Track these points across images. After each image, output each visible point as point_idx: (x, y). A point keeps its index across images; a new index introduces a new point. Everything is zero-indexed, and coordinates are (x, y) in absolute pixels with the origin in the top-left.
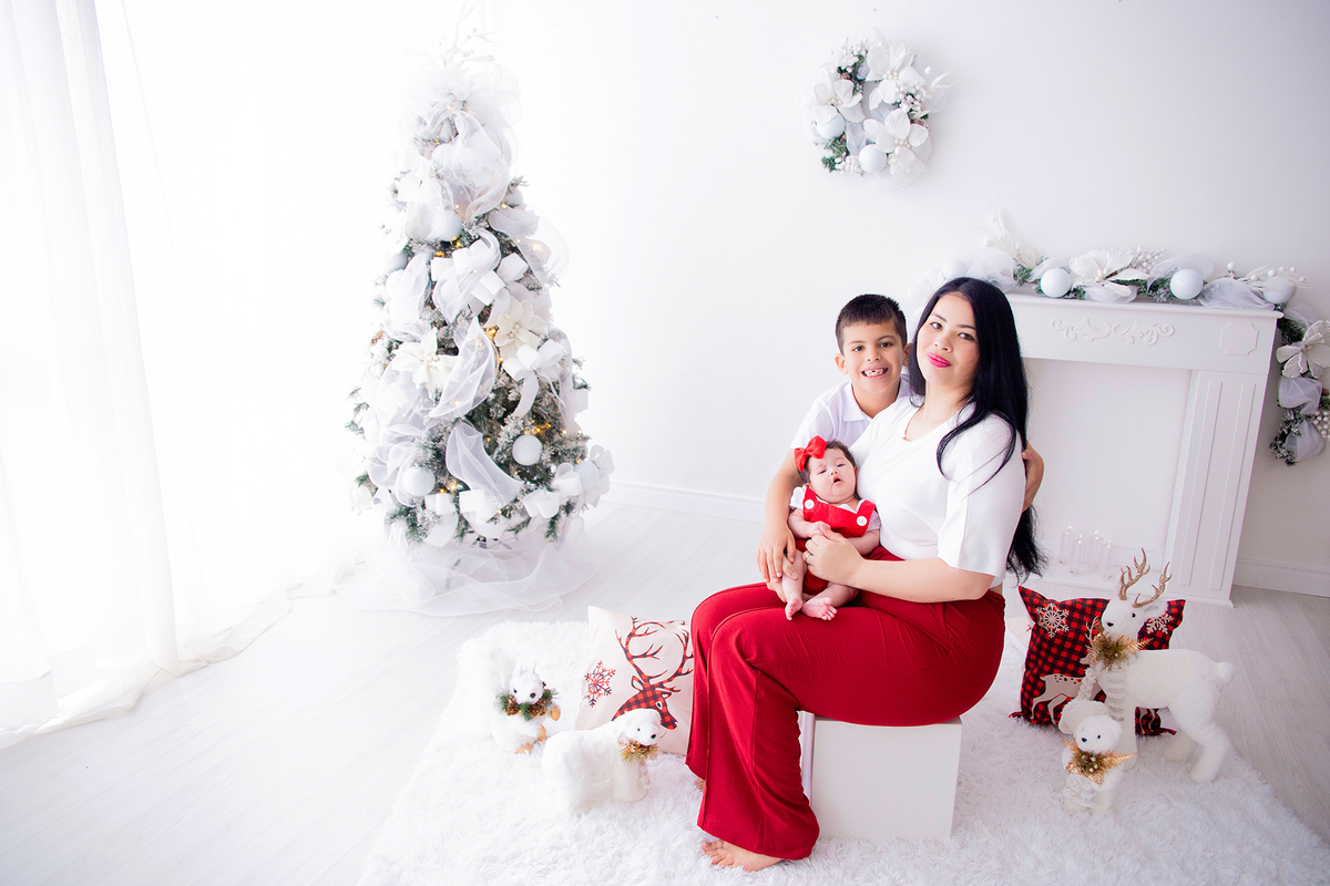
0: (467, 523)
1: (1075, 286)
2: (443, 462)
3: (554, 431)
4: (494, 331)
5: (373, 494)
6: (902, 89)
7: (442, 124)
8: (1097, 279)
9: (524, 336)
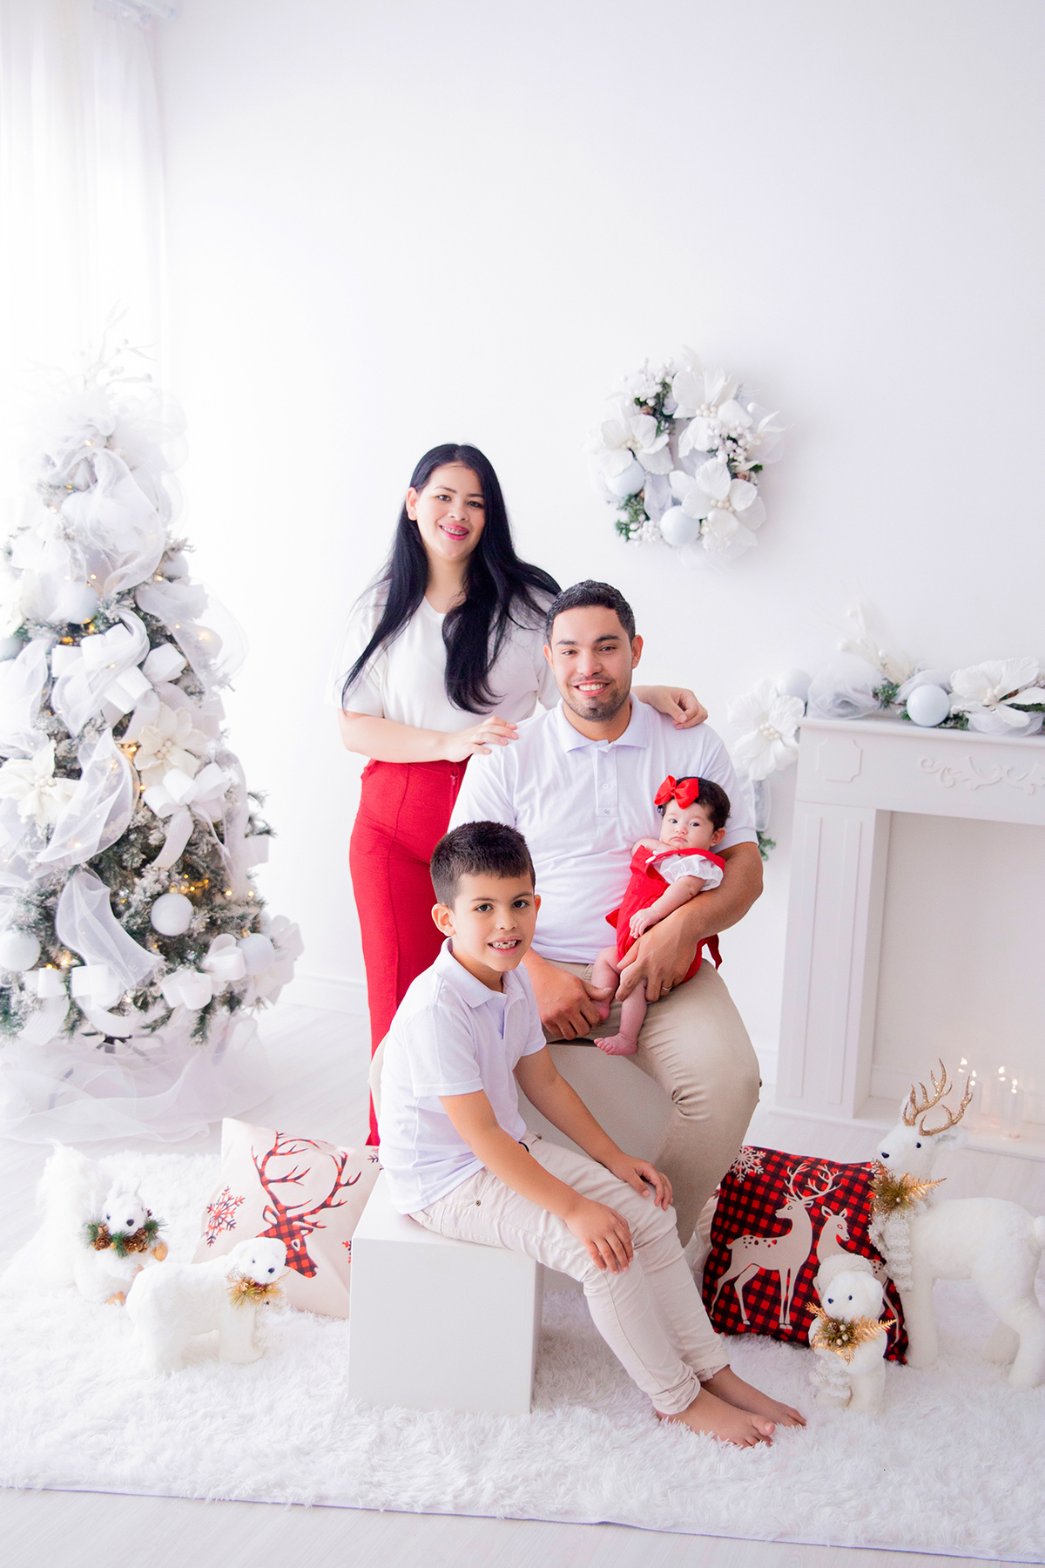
0: (80, 1013)
1: (953, 711)
2: (53, 927)
4: (134, 749)
6: (717, 432)
7: (78, 464)
8: (986, 702)
9: (177, 756)
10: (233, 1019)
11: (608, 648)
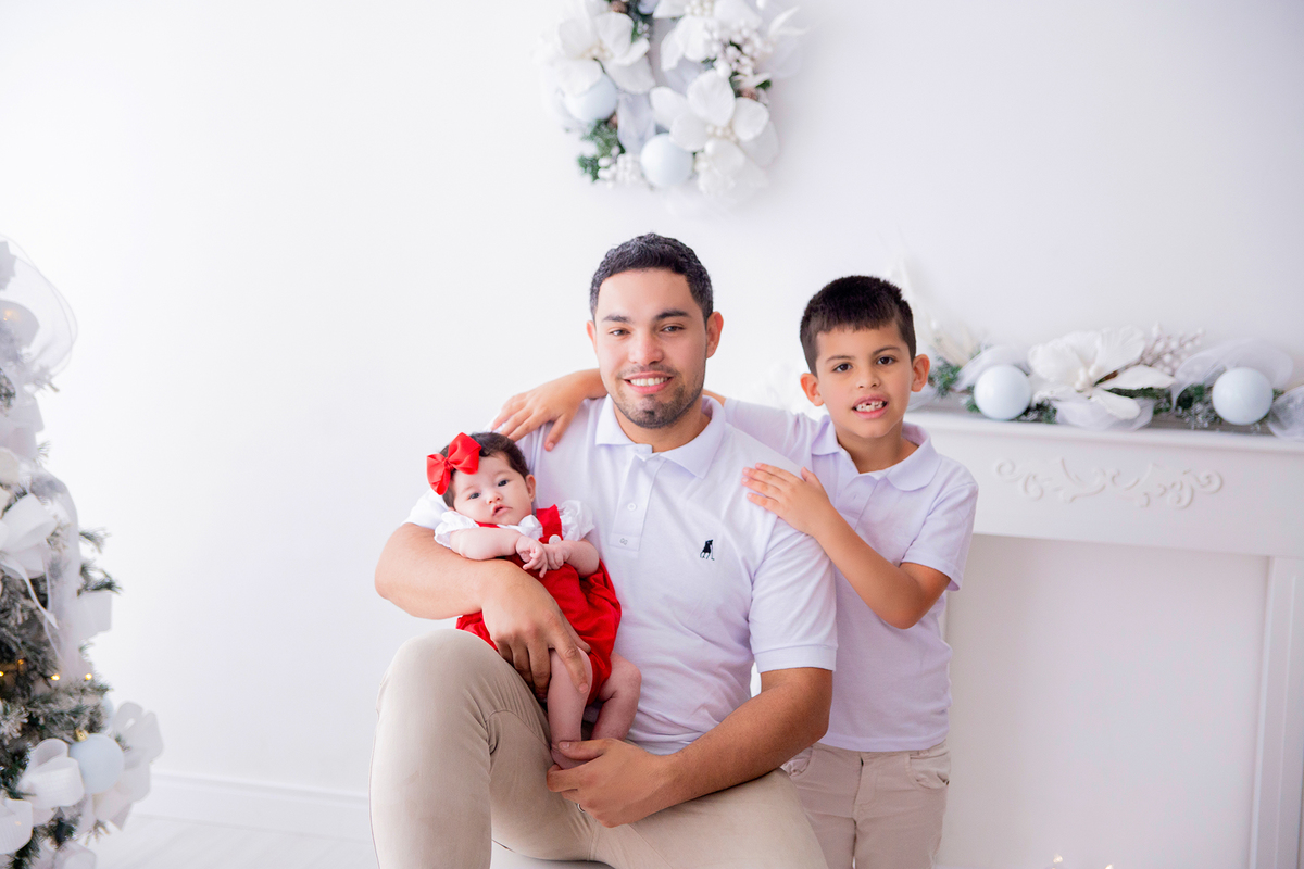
1: (1037, 399)
3: (33, 676)
6: (716, 35)
8: (1078, 386)
10: (61, 855)
11: (673, 328)
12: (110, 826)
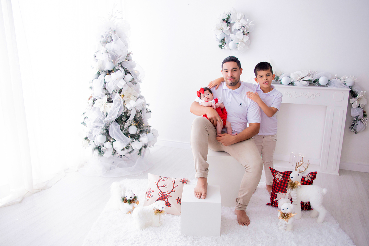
0: (115, 151)
1: (291, 82)
2: (109, 133)
3: (141, 124)
5: (89, 143)
6: (240, 25)
7: (108, 37)
8: (298, 80)
9: (132, 97)
10: (145, 150)
11: (235, 71)
12: (152, 146)
